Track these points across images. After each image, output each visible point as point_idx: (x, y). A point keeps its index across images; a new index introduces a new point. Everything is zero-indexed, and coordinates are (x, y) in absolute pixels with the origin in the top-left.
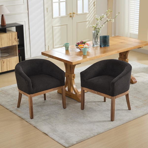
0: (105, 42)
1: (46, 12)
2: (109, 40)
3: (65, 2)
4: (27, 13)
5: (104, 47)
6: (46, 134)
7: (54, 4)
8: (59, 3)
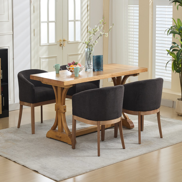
0: (98, 63)
1: (32, 34)
2: (102, 61)
3: (54, 23)
4: (12, 35)
5: (97, 71)
6: (36, 171)
7: (42, 24)
8: (48, 23)
